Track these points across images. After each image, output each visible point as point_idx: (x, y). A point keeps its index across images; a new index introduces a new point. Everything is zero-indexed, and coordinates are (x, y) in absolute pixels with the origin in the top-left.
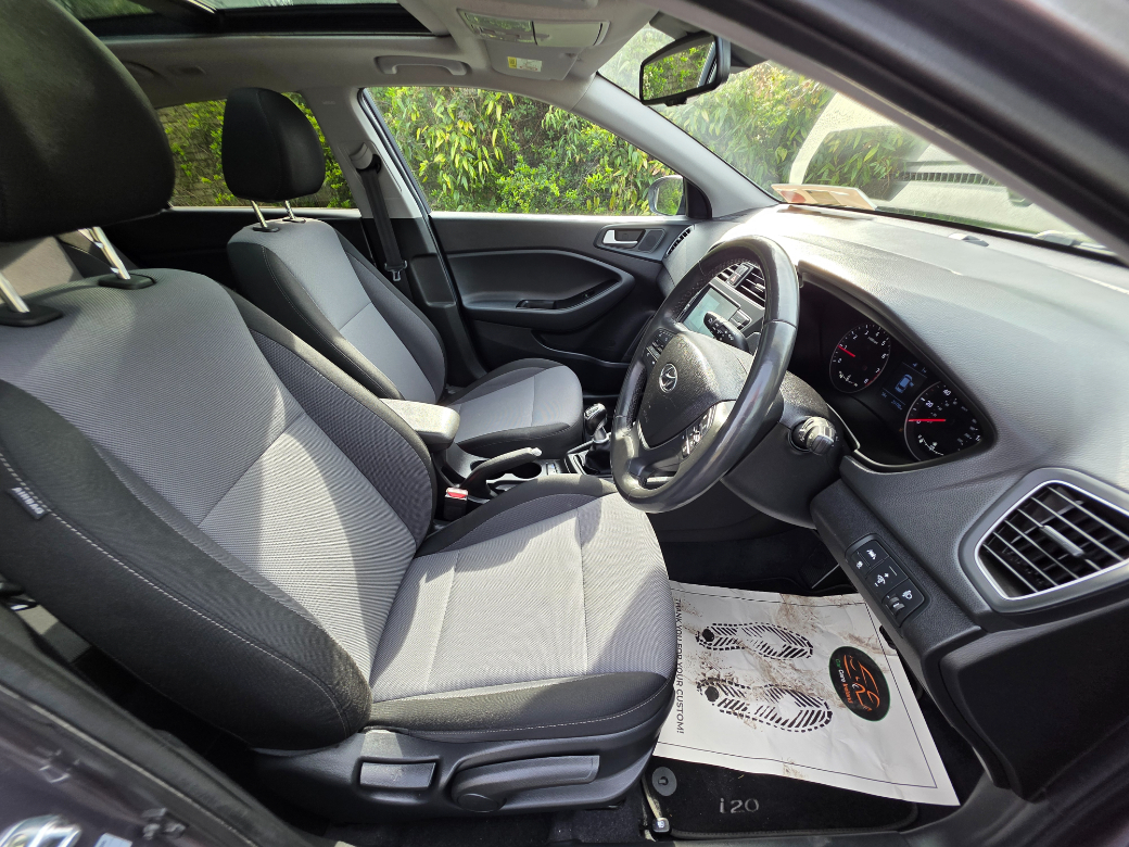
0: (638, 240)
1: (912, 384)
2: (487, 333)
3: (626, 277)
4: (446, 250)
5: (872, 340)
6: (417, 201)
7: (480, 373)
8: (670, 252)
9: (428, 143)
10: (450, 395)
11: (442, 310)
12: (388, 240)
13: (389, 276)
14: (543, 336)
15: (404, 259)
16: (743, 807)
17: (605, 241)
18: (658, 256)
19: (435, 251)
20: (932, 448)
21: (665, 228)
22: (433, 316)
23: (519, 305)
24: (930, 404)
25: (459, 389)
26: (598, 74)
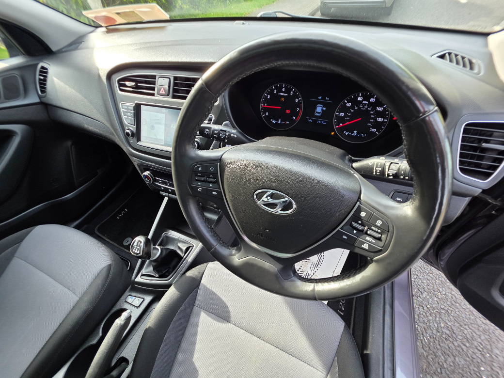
1: (324, 109)
3: (18, 129)
5: (282, 94)
8: (43, 92)
16: (343, 304)
20: (355, 134)
24: (342, 114)
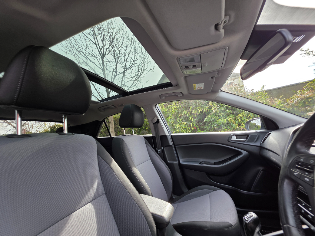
0: (247, 138)
2: (189, 173)
3: (244, 153)
4: (175, 144)
6: (167, 130)
7: (185, 190)
8: (263, 142)
9: (175, 127)
10: (174, 199)
11: (173, 164)
12: (158, 141)
13: (157, 152)
14: (211, 176)
15: (162, 147)
17: (232, 140)
18: (258, 144)
19: (172, 145)
21: (258, 134)
22: (170, 166)
23: (200, 163)
25: (177, 196)
26: (221, 91)
